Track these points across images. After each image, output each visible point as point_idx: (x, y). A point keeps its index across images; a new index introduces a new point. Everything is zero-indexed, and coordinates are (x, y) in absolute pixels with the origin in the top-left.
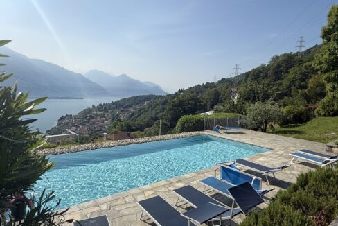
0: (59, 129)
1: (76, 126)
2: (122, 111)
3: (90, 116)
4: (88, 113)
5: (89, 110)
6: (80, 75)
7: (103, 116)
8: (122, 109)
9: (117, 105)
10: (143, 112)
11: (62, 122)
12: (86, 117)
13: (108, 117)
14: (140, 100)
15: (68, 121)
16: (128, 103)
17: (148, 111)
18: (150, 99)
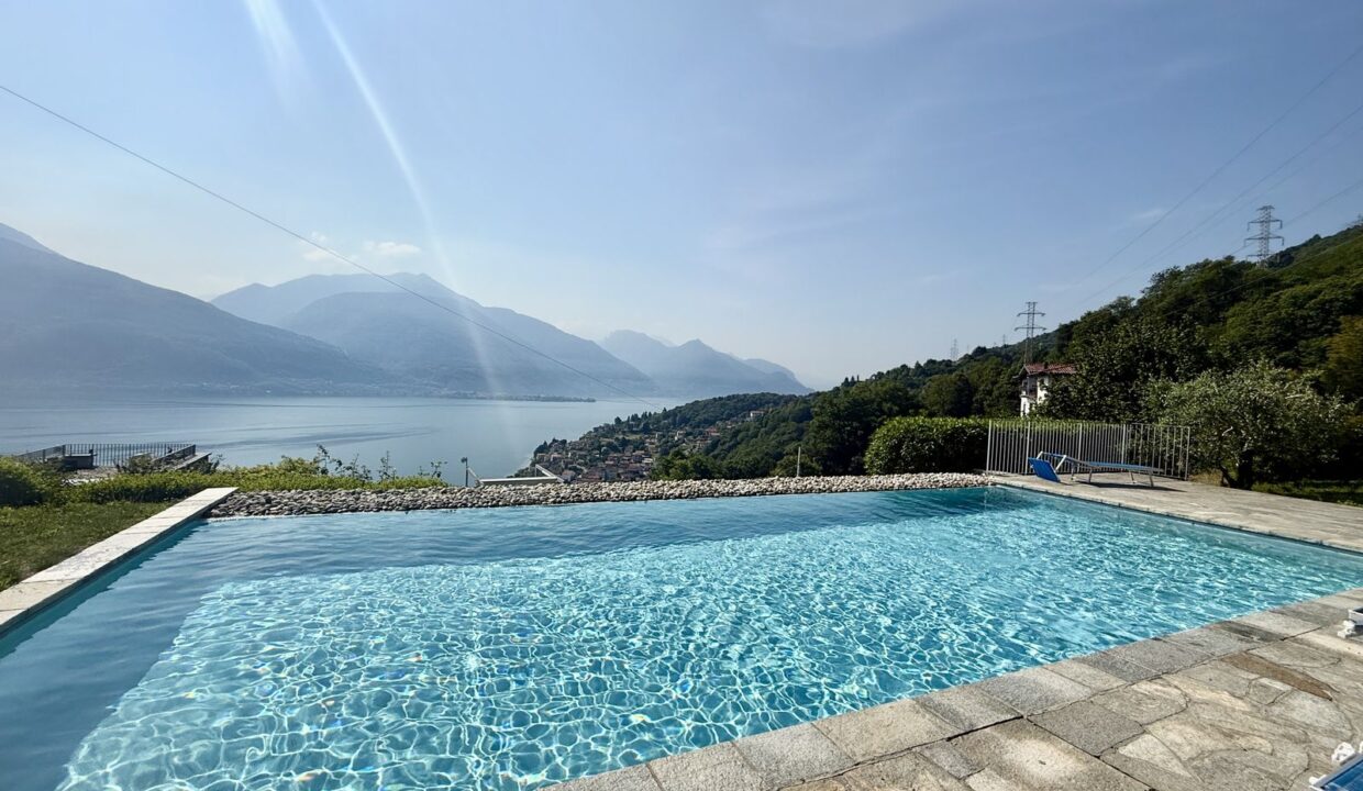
1: (575, 469)
2: (688, 434)
3: (609, 445)
5: (608, 430)
6: (591, 342)
7: (640, 445)
8: (688, 429)
9: (676, 418)
10: (742, 440)
11: (542, 458)
12: (599, 448)
13: (652, 449)
14: (735, 408)
15: (556, 455)
16: (706, 416)
17: (756, 436)
18: (762, 405)
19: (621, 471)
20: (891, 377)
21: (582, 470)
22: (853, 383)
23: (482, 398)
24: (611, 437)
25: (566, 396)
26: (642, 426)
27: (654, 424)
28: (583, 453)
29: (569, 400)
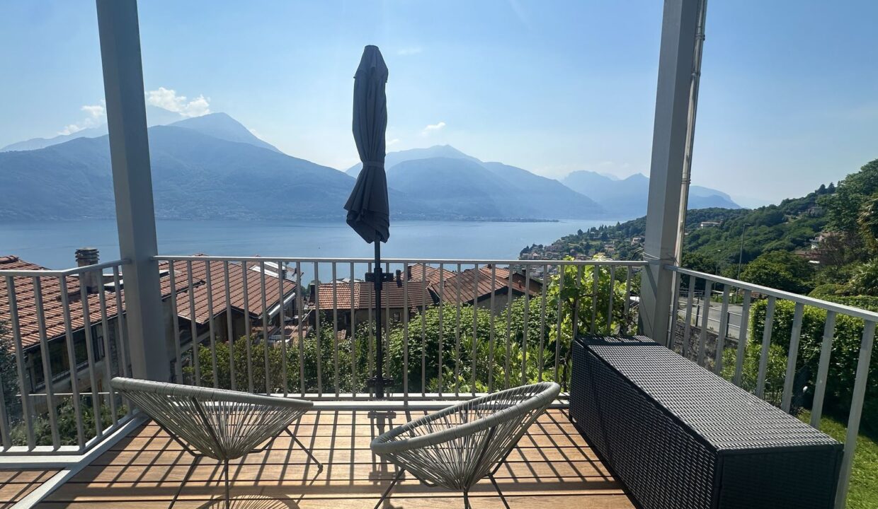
3: (576, 248)
4: (571, 243)
5: (573, 239)
23: (483, 221)
24: (577, 243)
25: (538, 218)
26: (600, 235)
27: (610, 234)
28: (557, 254)
29: (540, 221)
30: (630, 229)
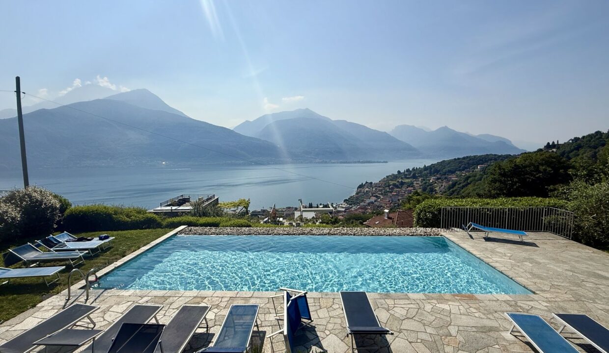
0: (357, 198)
1: (376, 196)
2: (438, 179)
3: (394, 185)
4: (392, 180)
5: (394, 177)
6: (385, 132)
7: (411, 185)
8: (438, 176)
9: (431, 170)
10: (471, 182)
11: (361, 191)
12: (389, 186)
13: (417, 186)
14: (468, 164)
15: (367, 189)
16: (449, 169)
17: (481, 180)
18: (486, 161)
19: (400, 198)
20: (585, 140)
21: (380, 197)
22: (554, 146)
23: (334, 163)
24: (395, 180)
25: (373, 160)
26: (411, 175)
27: (418, 173)
28: (380, 188)
29: (374, 162)
30: (432, 170)
